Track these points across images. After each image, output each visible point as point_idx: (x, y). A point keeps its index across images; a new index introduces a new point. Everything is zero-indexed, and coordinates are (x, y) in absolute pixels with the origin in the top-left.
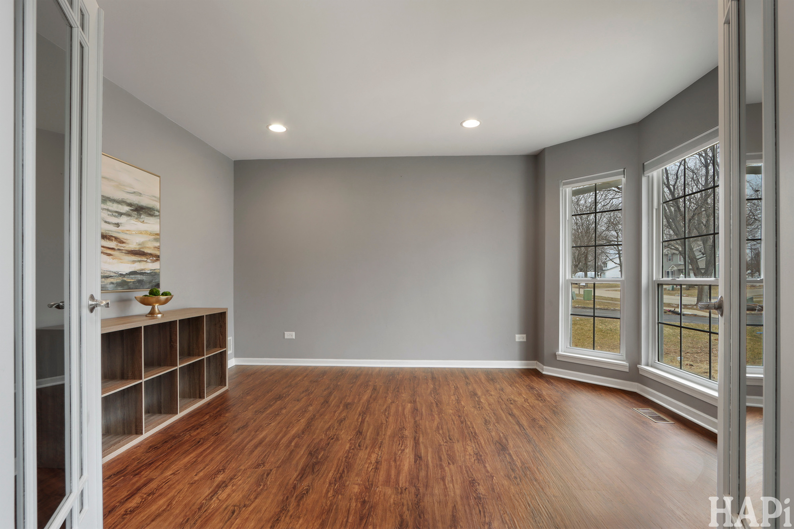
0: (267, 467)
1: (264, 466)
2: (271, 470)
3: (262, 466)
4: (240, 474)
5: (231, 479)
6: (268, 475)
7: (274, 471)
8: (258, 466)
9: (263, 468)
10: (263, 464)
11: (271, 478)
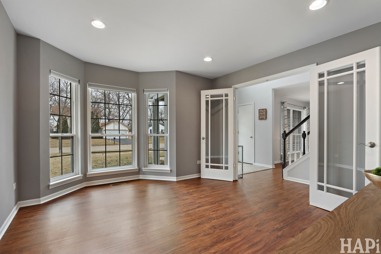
0: (256, 229)
1: (257, 230)
2: (255, 226)
3: (258, 230)
4: (270, 231)
5: (274, 230)
6: (258, 225)
7: (254, 225)
8: (260, 231)
9: (258, 229)
10: (257, 231)
11: (257, 223)
